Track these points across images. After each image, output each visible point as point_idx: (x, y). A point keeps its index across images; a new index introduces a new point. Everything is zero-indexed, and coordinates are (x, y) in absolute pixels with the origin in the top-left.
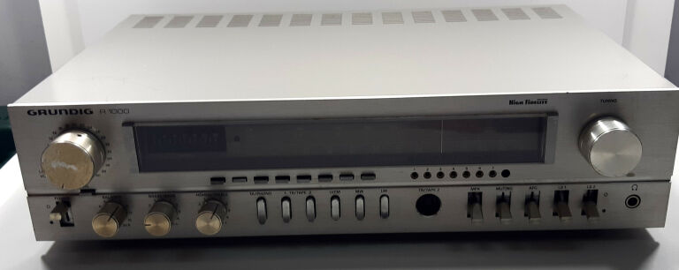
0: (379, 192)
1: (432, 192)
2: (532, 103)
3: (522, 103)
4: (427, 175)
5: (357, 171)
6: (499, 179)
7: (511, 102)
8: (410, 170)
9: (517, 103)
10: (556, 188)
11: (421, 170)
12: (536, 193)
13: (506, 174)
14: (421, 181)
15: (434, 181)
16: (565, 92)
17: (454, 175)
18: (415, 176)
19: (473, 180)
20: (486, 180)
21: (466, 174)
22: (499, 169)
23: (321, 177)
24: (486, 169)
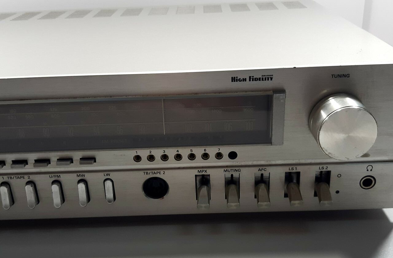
0: (102, 176)
1: (158, 176)
2: (256, 79)
3: (245, 80)
4: (151, 158)
5: (77, 155)
6: (226, 161)
7: (234, 79)
8: (133, 153)
9: (240, 80)
10: (287, 169)
11: (144, 153)
12: (266, 174)
13: (233, 155)
14: (145, 164)
15: (158, 164)
16: (293, 67)
17: (178, 157)
18: (138, 159)
19: (199, 162)
20: (212, 161)
21: (192, 157)
22: (225, 150)
23: (38, 161)
24: (212, 151)
